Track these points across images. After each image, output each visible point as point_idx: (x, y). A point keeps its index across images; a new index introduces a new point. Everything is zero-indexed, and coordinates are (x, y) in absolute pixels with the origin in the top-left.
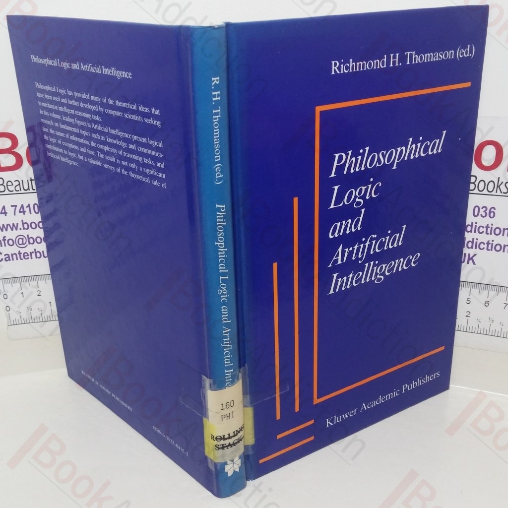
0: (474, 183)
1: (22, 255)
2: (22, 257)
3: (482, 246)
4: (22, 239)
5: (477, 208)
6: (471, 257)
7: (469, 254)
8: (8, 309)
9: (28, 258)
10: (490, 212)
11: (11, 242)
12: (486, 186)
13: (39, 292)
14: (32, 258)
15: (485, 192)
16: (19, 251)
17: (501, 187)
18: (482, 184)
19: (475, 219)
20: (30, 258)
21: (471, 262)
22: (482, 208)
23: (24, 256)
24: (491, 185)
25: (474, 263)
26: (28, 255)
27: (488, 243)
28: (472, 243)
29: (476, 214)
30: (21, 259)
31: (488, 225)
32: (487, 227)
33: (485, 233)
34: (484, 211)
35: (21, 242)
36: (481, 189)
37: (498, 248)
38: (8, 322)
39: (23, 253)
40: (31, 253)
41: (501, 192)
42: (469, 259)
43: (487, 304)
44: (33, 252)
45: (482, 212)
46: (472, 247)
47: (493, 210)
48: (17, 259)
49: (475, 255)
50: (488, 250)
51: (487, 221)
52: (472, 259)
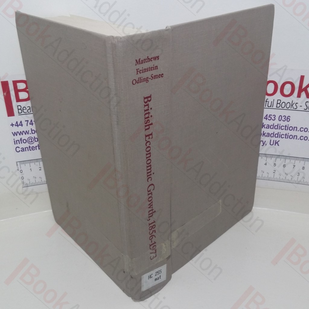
0: (279, 104)
1: (31, 148)
2: (31, 149)
3: (283, 136)
4: (31, 139)
5: (280, 117)
6: (277, 142)
7: (276, 141)
8: (23, 178)
9: (34, 150)
10: (287, 119)
11: (25, 141)
12: (286, 105)
13: (40, 168)
14: (36, 149)
15: (285, 108)
16: (29, 146)
17: (293, 105)
18: (284, 104)
19: (279, 123)
20: (35, 150)
21: (277, 144)
22: (284, 116)
23: (32, 149)
24: (288, 104)
25: (278, 145)
26: (34, 148)
27: (286, 135)
28: (278, 134)
29: (280, 120)
30: (30, 150)
31: (286, 125)
32: (286, 126)
33: (284, 129)
34: (284, 118)
35: (30, 140)
36: (283, 107)
37: (291, 137)
38: (23, 186)
39: (31, 147)
40: (36, 147)
41: (293, 108)
42: (276, 143)
43: (284, 166)
44: (37, 146)
45: (283, 118)
46: (277, 137)
47: (289, 117)
48: (28, 150)
49: (279, 141)
50: (286, 138)
51: (286, 123)
52: (277, 143)
